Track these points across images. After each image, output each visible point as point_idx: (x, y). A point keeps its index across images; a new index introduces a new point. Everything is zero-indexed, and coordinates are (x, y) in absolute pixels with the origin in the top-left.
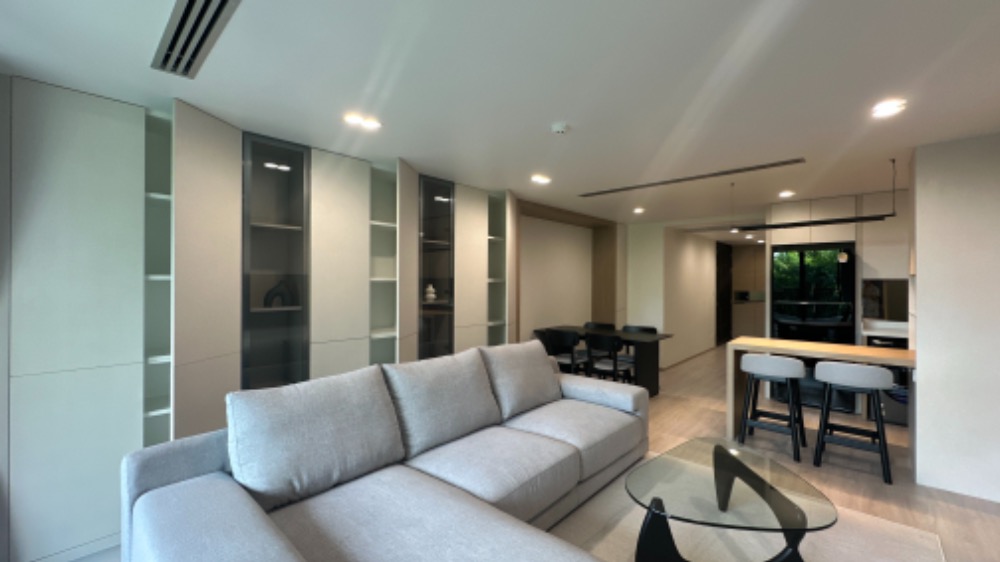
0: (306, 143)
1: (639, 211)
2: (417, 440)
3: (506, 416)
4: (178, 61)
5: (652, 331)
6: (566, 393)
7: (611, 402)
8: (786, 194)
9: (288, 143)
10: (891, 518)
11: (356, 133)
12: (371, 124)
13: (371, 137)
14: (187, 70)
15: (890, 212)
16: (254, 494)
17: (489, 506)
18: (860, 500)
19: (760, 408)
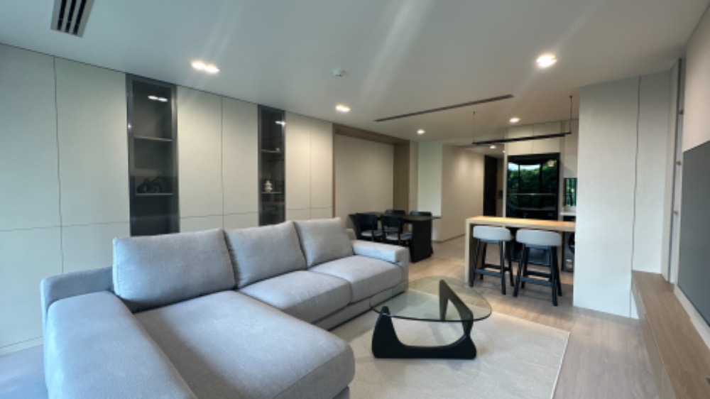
0: (172, 82)
1: (421, 132)
2: (245, 276)
3: (309, 264)
4: (68, 25)
5: (429, 214)
6: (356, 252)
7: (382, 257)
8: (514, 120)
9: (160, 81)
10: (547, 324)
11: (201, 75)
12: (212, 69)
13: (212, 78)
14: (76, 31)
15: (568, 131)
16: (125, 302)
17: (279, 312)
18: (532, 315)
19: (487, 262)
